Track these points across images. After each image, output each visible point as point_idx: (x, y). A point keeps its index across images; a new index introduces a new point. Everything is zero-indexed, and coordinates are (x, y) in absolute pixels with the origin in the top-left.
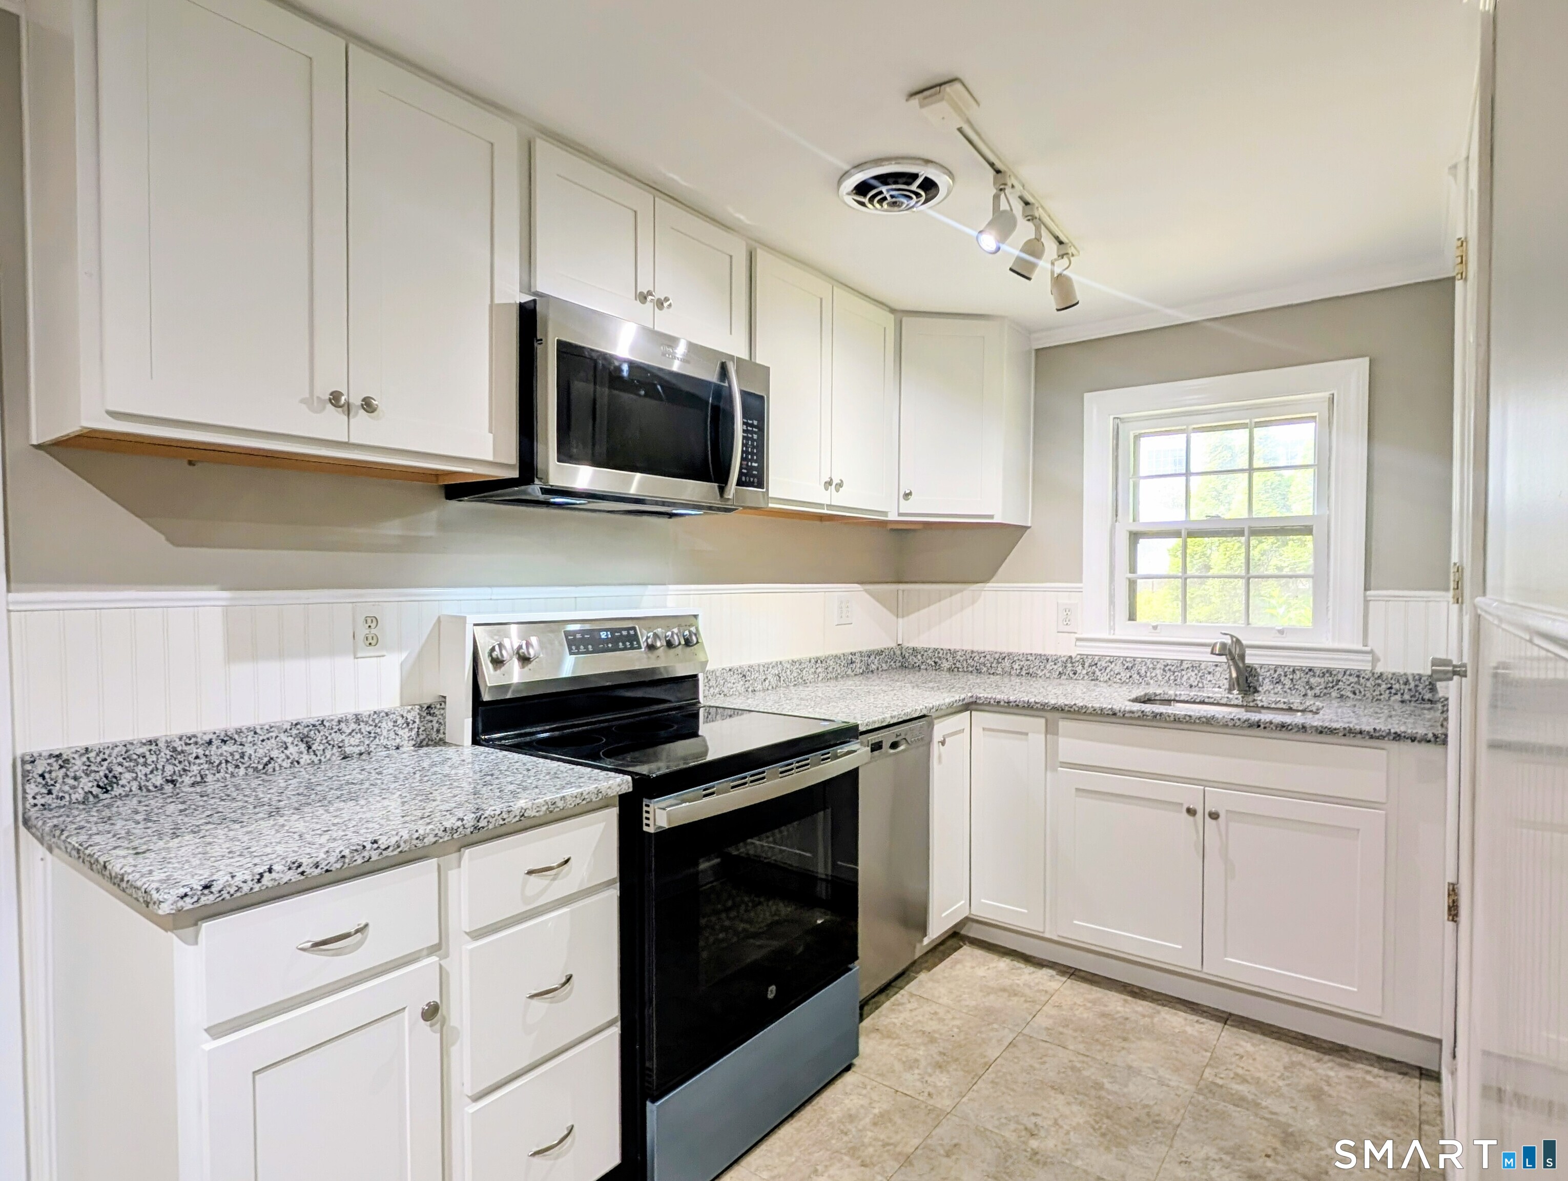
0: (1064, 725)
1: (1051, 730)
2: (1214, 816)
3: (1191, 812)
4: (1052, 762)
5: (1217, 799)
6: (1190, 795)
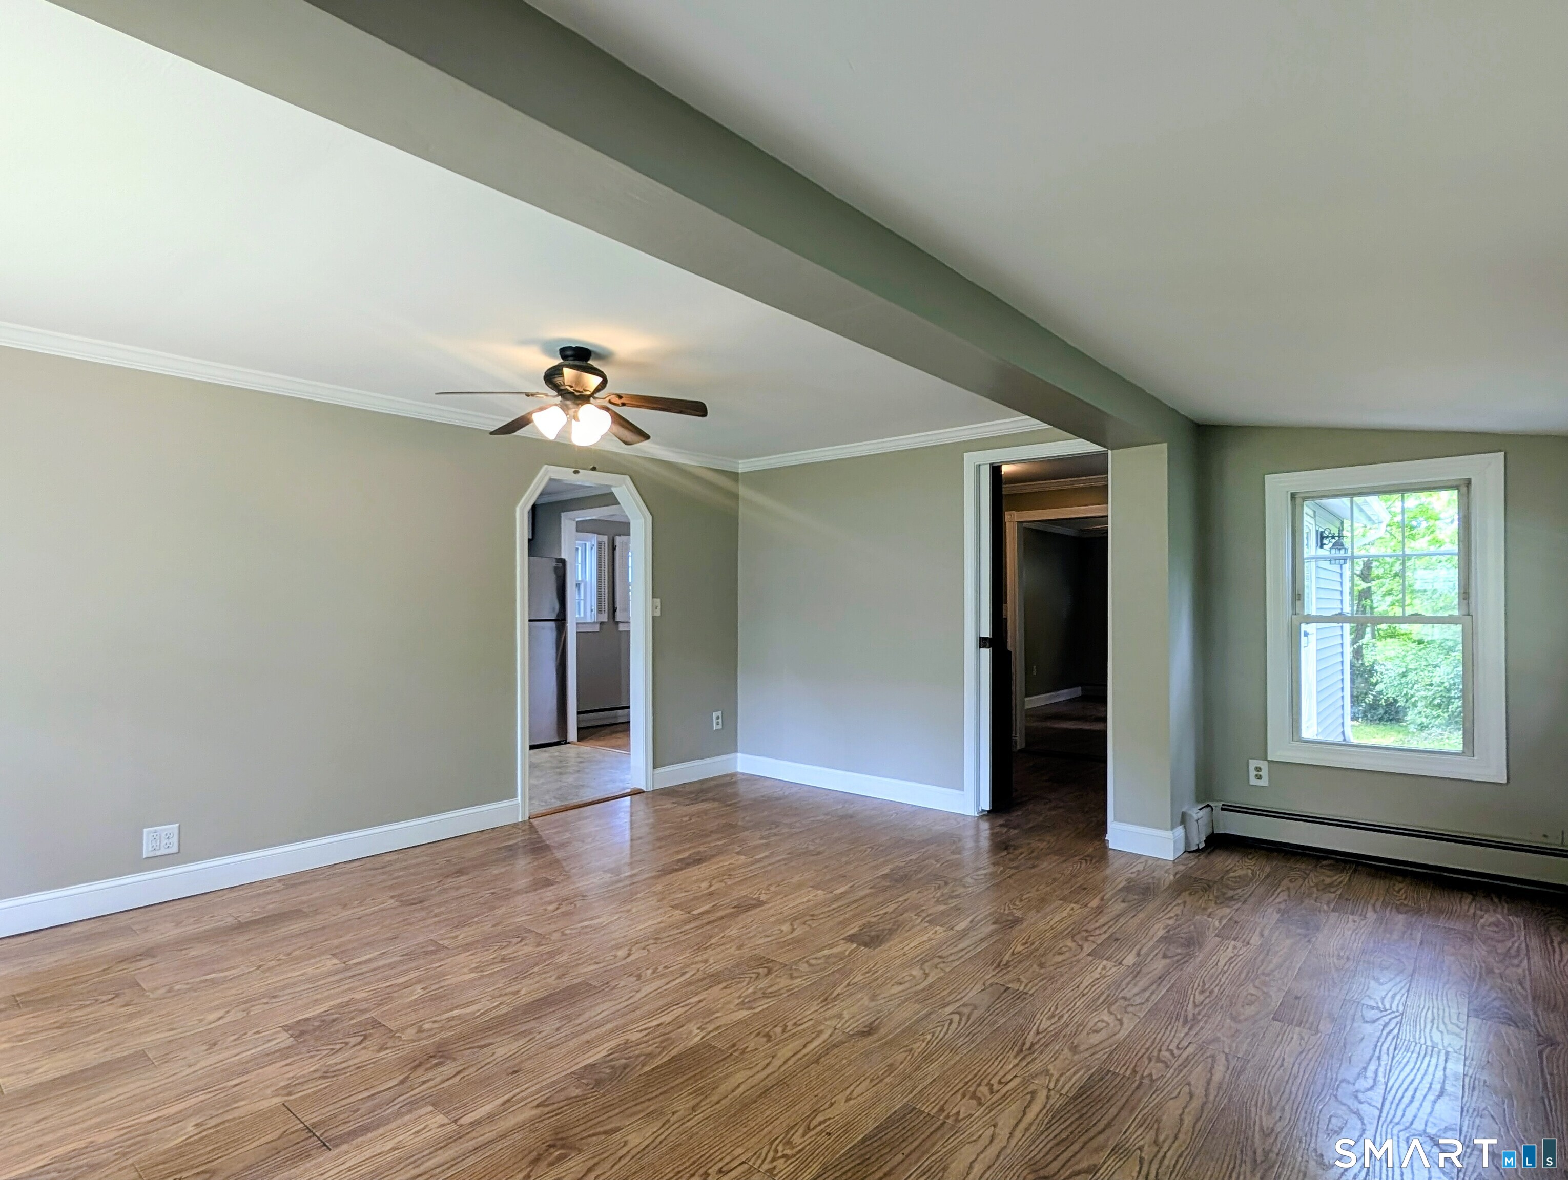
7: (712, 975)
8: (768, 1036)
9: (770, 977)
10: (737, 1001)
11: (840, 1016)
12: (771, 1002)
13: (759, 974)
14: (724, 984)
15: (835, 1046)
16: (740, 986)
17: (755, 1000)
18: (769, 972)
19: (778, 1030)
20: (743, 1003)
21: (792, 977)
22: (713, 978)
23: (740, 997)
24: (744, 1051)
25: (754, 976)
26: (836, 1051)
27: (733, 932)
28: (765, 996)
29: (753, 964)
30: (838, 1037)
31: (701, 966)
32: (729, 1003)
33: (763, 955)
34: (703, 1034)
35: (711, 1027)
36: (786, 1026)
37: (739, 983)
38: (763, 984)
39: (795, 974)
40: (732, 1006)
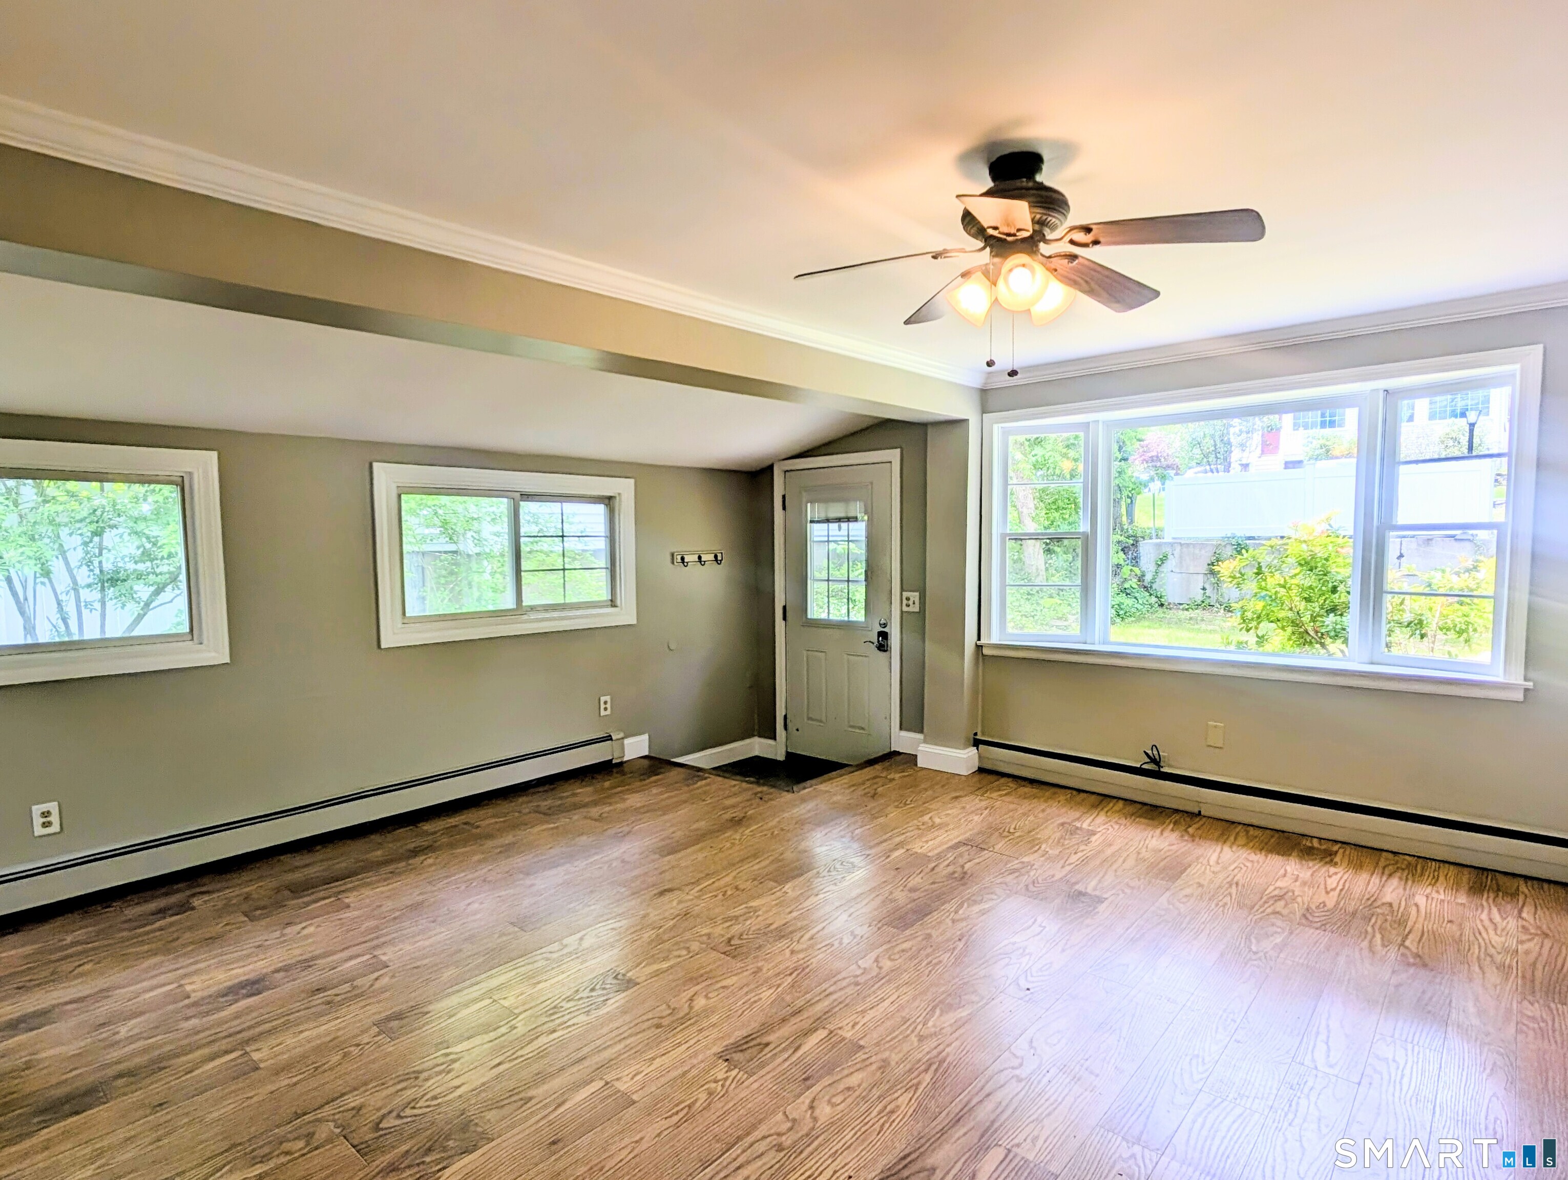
7: (783, 936)
8: (737, 888)
9: (729, 936)
10: (760, 913)
11: (680, 902)
12: (732, 913)
13: (740, 938)
14: (772, 927)
15: (693, 883)
16: (758, 927)
17: (745, 914)
18: (730, 940)
19: (729, 893)
20: (755, 911)
21: (709, 935)
22: (782, 934)
23: (758, 916)
24: (754, 880)
25: (745, 936)
26: (693, 881)
27: (767, 995)
28: (736, 918)
29: (745, 950)
30: (687, 889)
31: (798, 947)
32: (767, 911)
33: (734, 961)
34: (784, 890)
35: (778, 894)
36: (723, 895)
37: (759, 929)
38: (736, 929)
39: (705, 938)
40: (764, 909)
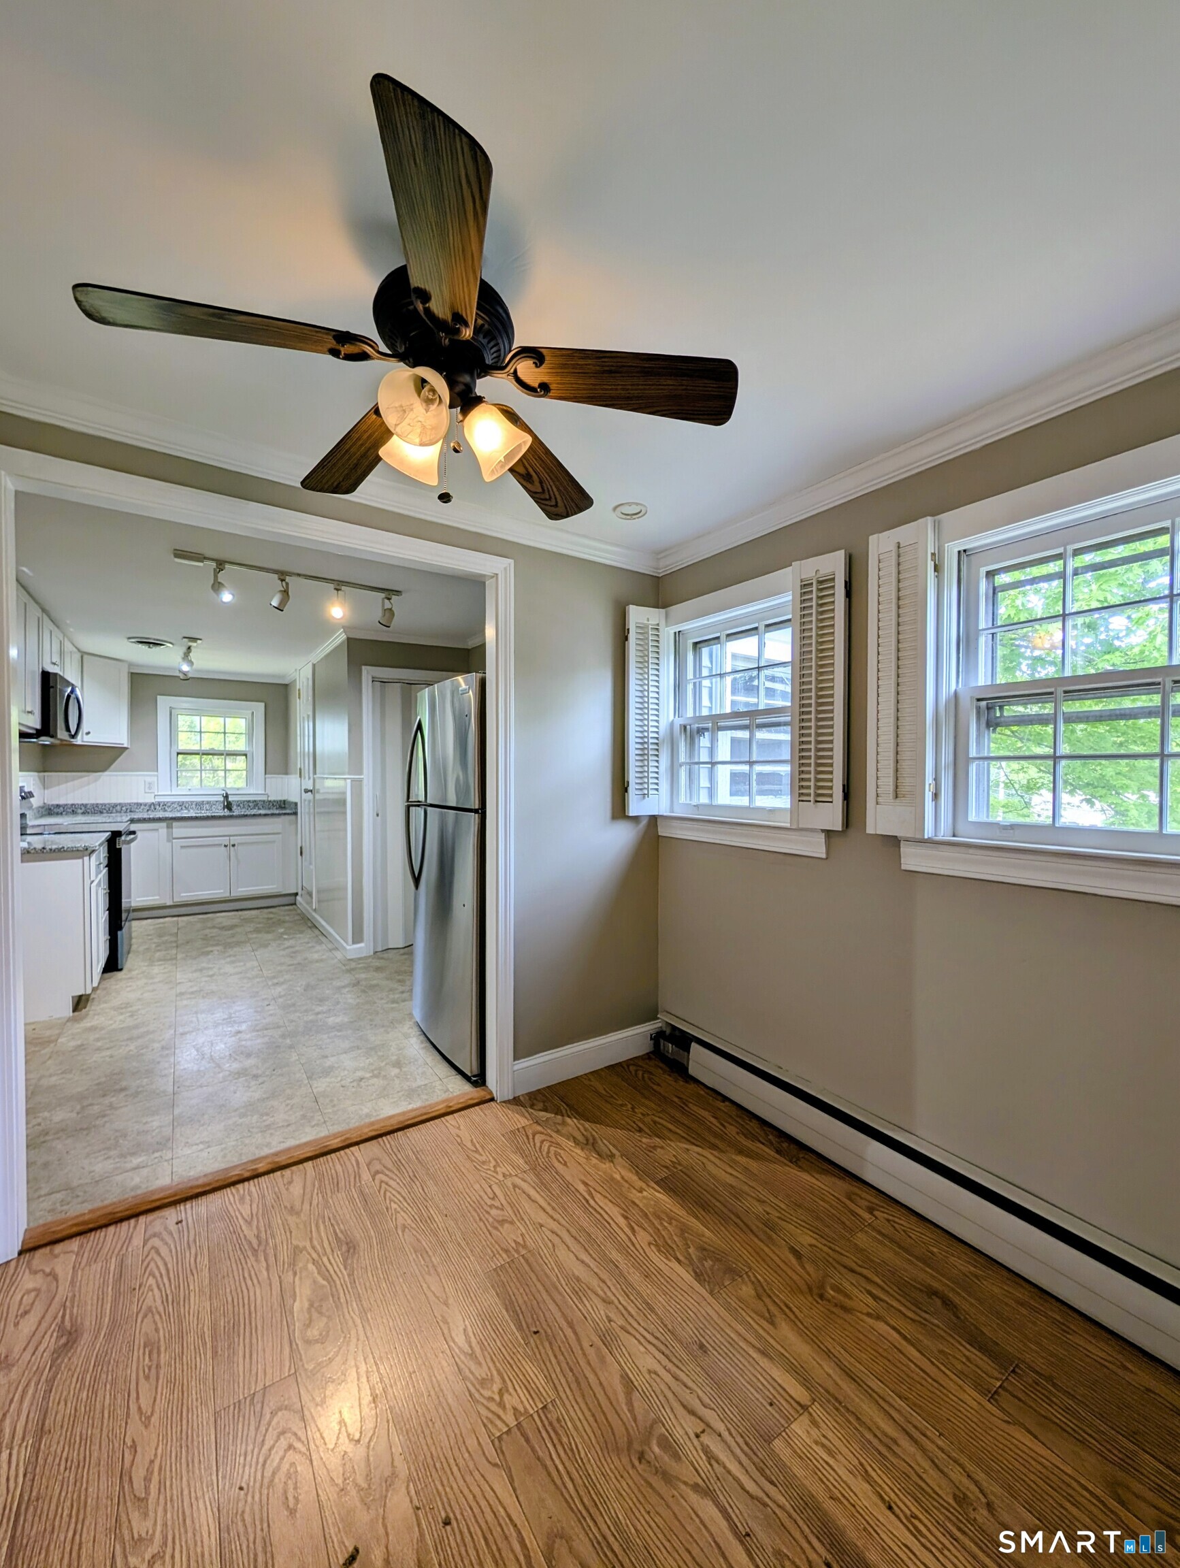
0: (175, 824)
1: (169, 827)
2: (234, 845)
3: (226, 846)
4: (171, 838)
5: (234, 840)
6: (225, 841)
